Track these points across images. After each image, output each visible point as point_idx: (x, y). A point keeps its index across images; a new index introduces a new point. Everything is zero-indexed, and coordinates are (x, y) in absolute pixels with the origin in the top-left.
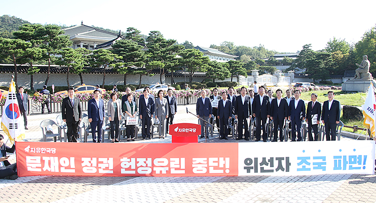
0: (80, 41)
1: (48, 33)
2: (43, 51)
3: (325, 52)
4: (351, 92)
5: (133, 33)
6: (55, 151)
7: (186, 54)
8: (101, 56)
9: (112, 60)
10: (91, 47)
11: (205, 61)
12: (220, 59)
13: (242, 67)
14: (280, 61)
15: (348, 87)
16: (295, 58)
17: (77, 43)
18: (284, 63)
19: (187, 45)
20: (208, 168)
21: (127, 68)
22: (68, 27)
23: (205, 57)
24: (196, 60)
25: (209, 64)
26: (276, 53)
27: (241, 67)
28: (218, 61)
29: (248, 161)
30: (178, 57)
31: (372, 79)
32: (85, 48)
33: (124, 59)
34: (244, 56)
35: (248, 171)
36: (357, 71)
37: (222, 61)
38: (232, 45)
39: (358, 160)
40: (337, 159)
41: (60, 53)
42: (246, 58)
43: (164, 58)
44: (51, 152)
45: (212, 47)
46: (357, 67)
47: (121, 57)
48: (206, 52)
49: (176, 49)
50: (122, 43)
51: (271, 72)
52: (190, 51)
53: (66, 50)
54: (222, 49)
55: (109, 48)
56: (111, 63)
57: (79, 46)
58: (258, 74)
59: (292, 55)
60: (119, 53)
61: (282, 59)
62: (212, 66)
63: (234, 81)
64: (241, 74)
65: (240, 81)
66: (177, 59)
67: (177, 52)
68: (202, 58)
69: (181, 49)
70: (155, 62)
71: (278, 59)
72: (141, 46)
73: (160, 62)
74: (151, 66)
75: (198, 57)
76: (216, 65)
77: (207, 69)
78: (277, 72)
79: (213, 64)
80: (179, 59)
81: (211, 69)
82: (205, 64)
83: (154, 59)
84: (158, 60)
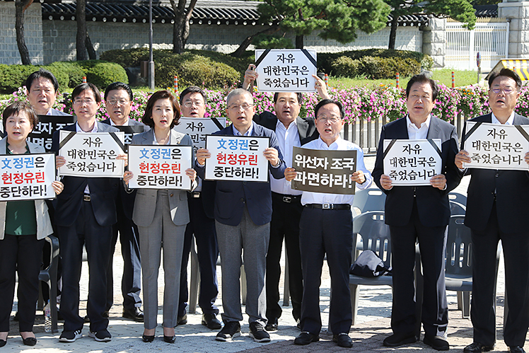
63: (404, 48)
64: (444, 12)
65: (440, 45)
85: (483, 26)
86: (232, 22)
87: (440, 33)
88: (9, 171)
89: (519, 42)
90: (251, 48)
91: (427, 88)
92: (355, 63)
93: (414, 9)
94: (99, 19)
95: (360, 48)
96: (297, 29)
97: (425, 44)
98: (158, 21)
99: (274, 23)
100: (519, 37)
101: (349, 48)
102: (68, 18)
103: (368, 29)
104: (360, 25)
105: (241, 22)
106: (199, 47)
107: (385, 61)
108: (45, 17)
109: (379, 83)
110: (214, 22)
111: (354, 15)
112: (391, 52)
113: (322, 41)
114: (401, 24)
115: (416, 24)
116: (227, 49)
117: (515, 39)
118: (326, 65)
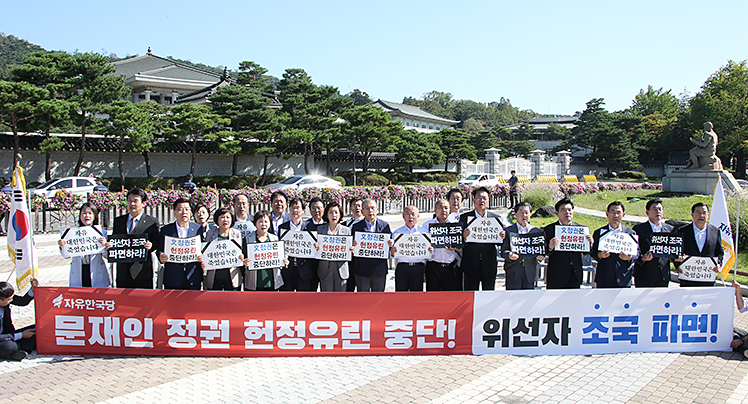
0: (144, 88)
1: (82, 70)
2: (72, 107)
3: (630, 115)
4: (681, 194)
5: (251, 73)
6: (112, 306)
7: (356, 116)
8: (188, 117)
9: (211, 126)
10: (166, 98)
11: (395, 130)
12: (424, 127)
13: (468, 142)
14: (541, 130)
15: (676, 184)
16: (572, 126)
17: (138, 91)
18: (549, 135)
19: (359, 98)
20: (414, 339)
21: (238, 142)
22: (120, 60)
23: (394, 122)
24: (376, 129)
25: (401, 136)
26: (534, 115)
27: (465, 144)
28: (420, 130)
29: (490, 326)
30: (340, 121)
31: (722, 169)
32: (155, 103)
33: (235, 125)
34: (471, 121)
35: (491, 345)
36: (693, 154)
37: (427, 131)
38: (447, 98)
39: (699, 323)
40: (660, 322)
41: (106, 112)
42: (475, 126)
43: (316, 126)
44: (106, 307)
45: (407, 102)
46: (692, 145)
47: (228, 121)
48: (397, 113)
49: (337, 106)
50: (231, 93)
51: (524, 153)
52: (365, 110)
53: (117, 104)
54: (426, 105)
55: (203, 101)
56: (207, 132)
57: (143, 97)
58: (497, 156)
59: (565, 119)
60: (222, 111)
61: (545, 127)
62: (408, 140)
63: (451, 171)
64: (465, 157)
65: (464, 169)
66: (338, 126)
67: (338, 112)
68: (389, 125)
69: (347, 106)
70: (294, 131)
71: (537, 127)
72: (268, 99)
73: (304, 132)
74: (286, 139)
75: (381, 122)
76: (416, 138)
77: (398, 146)
78: (536, 154)
79: (409, 136)
80: (343, 126)
81: (405, 146)
82: (394, 137)
83: (293, 124)
84: (300, 128)
85: (481, 163)
86: (385, 161)
87: (464, 165)
88: (257, 252)
89: (494, 169)
90: (392, 170)
92: (432, 176)
93: (454, 156)
94: (335, 160)
95: (434, 171)
96: (410, 163)
97: (459, 169)
98: (357, 161)
99: (401, 161)
100: (493, 167)
101: (431, 171)
102: (324, 160)
103: (437, 164)
104: (434, 162)
105: (389, 161)
106: (373, 170)
107: (443, 175)
108: (315, 160)
109: (442, 184)
110: (378, 161)
111: (432, 158)
112: (446, 172)
113: (419, 168)
114: (450, 162)
115: (455, 162)
116: (385, 170)
118: (422, 177)
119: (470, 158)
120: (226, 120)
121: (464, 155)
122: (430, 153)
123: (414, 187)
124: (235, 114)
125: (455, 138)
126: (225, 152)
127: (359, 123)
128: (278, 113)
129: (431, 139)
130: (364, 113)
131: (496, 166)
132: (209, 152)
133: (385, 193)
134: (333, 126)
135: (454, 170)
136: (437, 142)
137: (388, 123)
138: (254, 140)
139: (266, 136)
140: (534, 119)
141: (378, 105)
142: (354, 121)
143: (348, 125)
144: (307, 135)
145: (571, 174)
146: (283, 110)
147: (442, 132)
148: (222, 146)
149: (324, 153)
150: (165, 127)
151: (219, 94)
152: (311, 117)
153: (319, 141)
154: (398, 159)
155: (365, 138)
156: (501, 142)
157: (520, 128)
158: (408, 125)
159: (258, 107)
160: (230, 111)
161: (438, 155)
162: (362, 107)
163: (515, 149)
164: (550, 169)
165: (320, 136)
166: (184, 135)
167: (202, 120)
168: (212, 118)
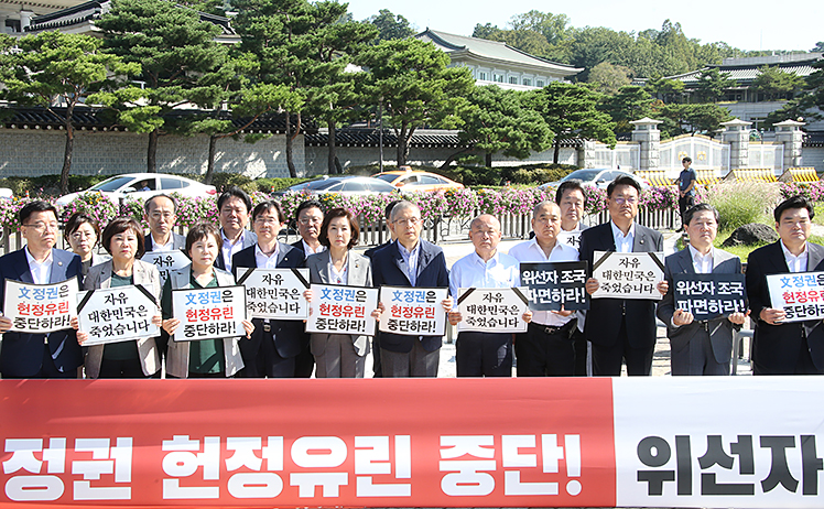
7: (384, 59)
8: (54, 58)
9: (102, 78)
10: (9, 22)
11: (457, 86)
12: (512, 81)
13: (598, 108)
14: (744, 82)
16: (807, 71)
18: (760, 91)
19: (389, 26)
21: (157, 109)
23: (456, 70)
24: (421, 84)
25: (470, 98)
26: (730, 53)
27: (592, 110)
28: (505, 87)
30: (352, 69)
33: (151, 77)
34: (603, 69)
37: (519, 88)
38: (559, 24)
42: (612, 77)
43: (307, 79)
45: (482, 33)
47: (136, 68)
48: (461, 55)
49: (347, 39)
51: (709, 126)
52: (400, 48)
54: (518, 40)
55: (85, 29)
56: (95, 88)
58: (655, 134)
59: (793, 59)
60: (123, 48)
61: (751, 75)
62: (482, 104)
63: (565, 163)
64: (593, 136)
65: (590, 161)
66: (349, 78)
67: (348, 51)
68: (446, 76)
69: (366, 40)
70: (265, 88)
71: (736, 75)
72: (214, 26)
73: (283, 91)
74: (249, 105)
75: (431, 71)
76: (497, 100)
77: (464, 116)
78: (732, 128)
79: (486, 97)
80: (359, 79)
81: (476, 117)
82: (458, 99)
83: (262, 75)
84: (276, 83)
85: (622, 147)
86: (439, 145)
87: (590, 152)
89: (647, 158)
90: (454, 163)
91: (578, 194)
92: (529, 173)
93: (572, 135)
94: (345, 145)
95: (533, 163)
96: (487, 149)
97: (580, 160)
98: (387, 145)
99: (470, 145)
100: (647, 155)
101: (526, 163)
102: (322, 145)
103: (539, 149)
104: (533, 146)
105: (446, 145)
106: (419, 163)
107: (550, 171)
108: (306, 145)
110: (427, 145)
111: (528, 139)
112: (556, 165)
113: (505, 157)
114: (562, 145)
115: (573, 146)
116: (438, 164)
117: (644, 156)
118: (508, 175)
119: (602, 137)
120: (132, 66)
121: (590, 132)
122: (525, 129)
123: (493, 192)
124: (150, 55)
125: (572, 101)
126: (133, 128)
127: (389, 72)
128: (233, 53)
129: (526, 103)
130: (398, 54)
131: (652, 154)
132: (101, 129)
133: (438, 203)
134: (340, 79)
135: (571, 161)
136: (539, 109)
137: (445, 71)
138: (188, 106)
139: (212, 97)
140: (730, 62)
141: (425, 40)
142: (380, 69)
143: (369, 76)
144: (291, 98)
145: (805, 165)
146: (244, 48)
147: (550, 90)
148: (125, 116)
149: (324, 131)
150: (9, 77)
151: (116, 13)
152: (297, 61)
153: (314, 109)
154: (463, 142)
155: (400, 102)
156: (663, 106)
157: (702, 80)
158: (483, 77)
159: (195, 41)
160: (139, 49)
161: (540, 133)
162: (394, 42)
163: (691, 121)
164: (760, 156)
165: (315, 98)
166: (48, 94)
167: (85, 65)
168: (105, 61)
